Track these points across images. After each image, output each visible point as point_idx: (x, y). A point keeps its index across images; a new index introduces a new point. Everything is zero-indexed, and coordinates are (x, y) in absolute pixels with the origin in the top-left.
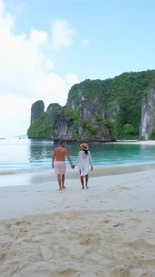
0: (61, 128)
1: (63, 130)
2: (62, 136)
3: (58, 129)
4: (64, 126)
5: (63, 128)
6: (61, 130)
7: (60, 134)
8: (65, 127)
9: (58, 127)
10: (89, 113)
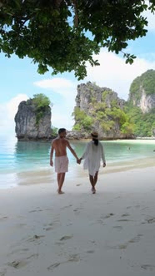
0: (25, 120)
1: (28, 123)
2: (27, 131)
3: (22, 122)
4: (29, 117)
5: (28, 120)
6: (25, 123)
7: (25, 129)
8: (30, 119)
9: (21, 118)
10: (86, 100)
